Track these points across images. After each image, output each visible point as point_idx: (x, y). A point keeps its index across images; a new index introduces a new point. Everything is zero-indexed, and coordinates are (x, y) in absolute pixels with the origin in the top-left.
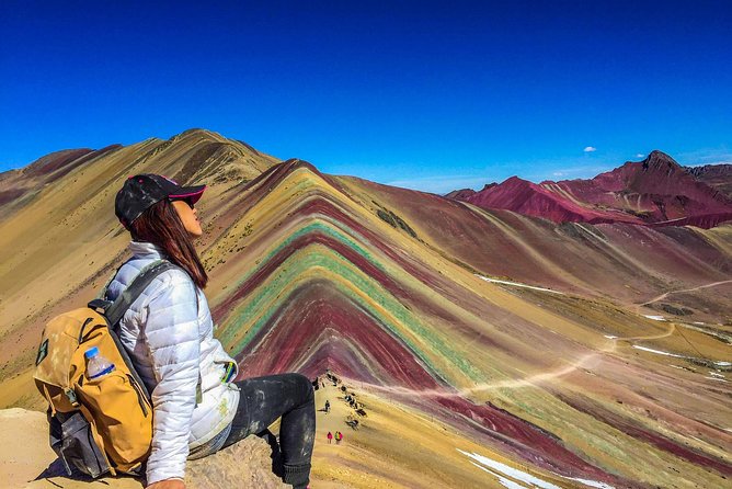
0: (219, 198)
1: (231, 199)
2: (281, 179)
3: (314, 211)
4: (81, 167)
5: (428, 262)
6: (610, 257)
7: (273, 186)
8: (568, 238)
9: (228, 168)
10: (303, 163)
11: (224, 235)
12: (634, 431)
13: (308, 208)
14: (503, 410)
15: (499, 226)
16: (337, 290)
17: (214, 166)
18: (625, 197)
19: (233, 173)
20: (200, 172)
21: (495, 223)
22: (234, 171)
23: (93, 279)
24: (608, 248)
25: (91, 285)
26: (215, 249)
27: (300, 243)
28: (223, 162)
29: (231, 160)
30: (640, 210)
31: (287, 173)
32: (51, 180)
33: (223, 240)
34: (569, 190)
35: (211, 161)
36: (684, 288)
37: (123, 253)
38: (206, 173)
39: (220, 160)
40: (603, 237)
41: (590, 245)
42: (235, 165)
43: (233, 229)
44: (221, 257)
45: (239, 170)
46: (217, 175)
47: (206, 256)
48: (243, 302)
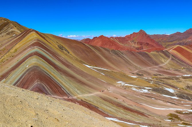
0: (7, 40)
1: (11, 40)
2: (26, 35)
3: (36, 45)
5: (69, 61)
6: (124, 60)
7: (24, 37)
8: (113, 54)
9: (11, 30)
10: (34, 30)
12: (119, 105)
13: (33, 45)
14: (85, 101)
16: (41, 69)
17: (6, 30)
18: (133, 42)
19: (12, 32)
21: (93, 49)
22: (13, 32)
24: (124, 57)
26: (5, 56)
27: (30, 55)
29: (12, 28)
30: (136, 46)
31: (29, 33)
33: (8, 53)
34: (118, 40)
35: (5, 28)
36: (142, 68)
38: (4, 32)
39: (8, 28)
40: (123, 54)
41: (119, 56)
42: (13, 30)
43: (11, 50)
44: (7, 58)
45: (14, 31)
46: (7, 32)
47: (3, 58)
48: (13, 72)
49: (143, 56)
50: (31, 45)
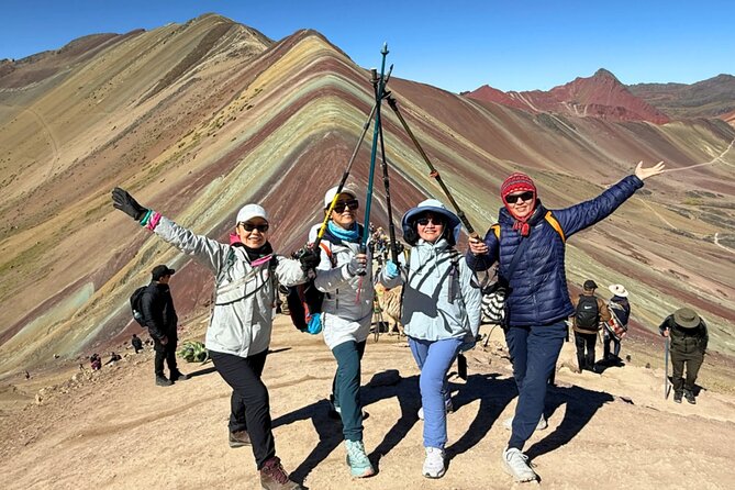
4: (107, 49)
8: (546, 129)
9: (240, 45)
10: (311, 32)
17: (227, 43)
19: (244, 49)
20: (214, 48)
22: (246, 48)
23: (113, 142)
24: (578, 137)
25: (112, 147)
26: (225, 109)
28: (235, 40)
29: (243, 38)
32: (83, 60)
35: (225, 38)
37: (141, 119)
38: (219, 49)
39: (232, 39)
40: (574, 129)
41: (563, 134)
42: (246, 42)
45: (251, 47)
46: (230, 51)
49: (640, 134)
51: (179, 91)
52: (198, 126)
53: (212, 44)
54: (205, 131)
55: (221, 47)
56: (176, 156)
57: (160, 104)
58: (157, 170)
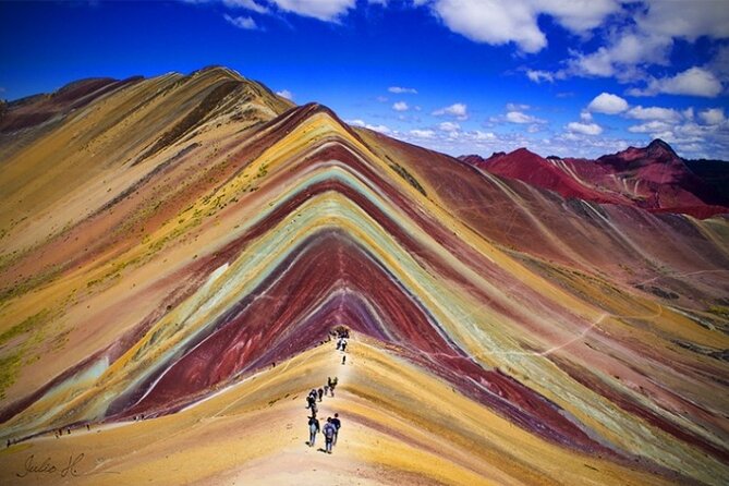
0: (234, 137)
1: (247, 138)
2: (298, 123)
3: (333, 158)
4: (105, 95)
5: (444, 222)
7: (291, 129)
8: (574, 214)
9: (245, 107)
10: (322, 108)
11: (238, 174)
13: (325, 155)
14: (510, 377)
15: (508, 194)
16: (353, 240)
17: (231, 104)
18: (624, 180)
20: (216, 109)
21: (506, 191)
22: (251, 111)
23: (109, 206)
24: (609, 227)
25: (108, 212)
26: (228, 187)
27: (316, 189)
28: (240, 101)
29: (249, 100)
30: (636, 194)
31: (306, 117)
32: (77, 107)
33: (236, 178)
34: (573, 167)
35: (229, 98)
36: (674, 273)
37: (138, 183)
38: (222, 110)
39: (239, 98)
40: (606, 217)
41: (593, 223)
42: (253, 105)
43: (247, 169)
44: (234, 195)
45: (256, 110)
46: (233, 113)
47: (219, 193)
48: (254, 243)
50: (317, 155)
51: (180, 155)
52: (200, 201)
53: (215, 103)
54: (205, 208)
55: (225, 108)
56: (177, 232)
57: (158, 170)
58: (158, 246)
